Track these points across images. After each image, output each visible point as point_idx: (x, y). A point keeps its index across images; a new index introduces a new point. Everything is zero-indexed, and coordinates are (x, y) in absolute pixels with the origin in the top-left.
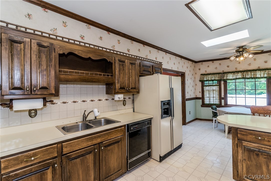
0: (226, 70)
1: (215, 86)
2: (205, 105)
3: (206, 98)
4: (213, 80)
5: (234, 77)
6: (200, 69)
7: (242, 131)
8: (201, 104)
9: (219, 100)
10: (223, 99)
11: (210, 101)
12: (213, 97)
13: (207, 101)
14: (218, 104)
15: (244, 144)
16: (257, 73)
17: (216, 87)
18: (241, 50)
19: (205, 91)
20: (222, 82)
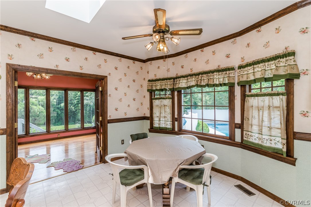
0: (181, 72)
2: (153, 129)
3: (155, 119)
6: (148, 72)
8: (149, 128)
9: (172, 122)
10: (176, 120)
11: (159, 124)
12: (165, 117)
14: (171, 128)
16: (215, 77)
17: (168, 100)
19: (154, 107)
20: (175, 93)
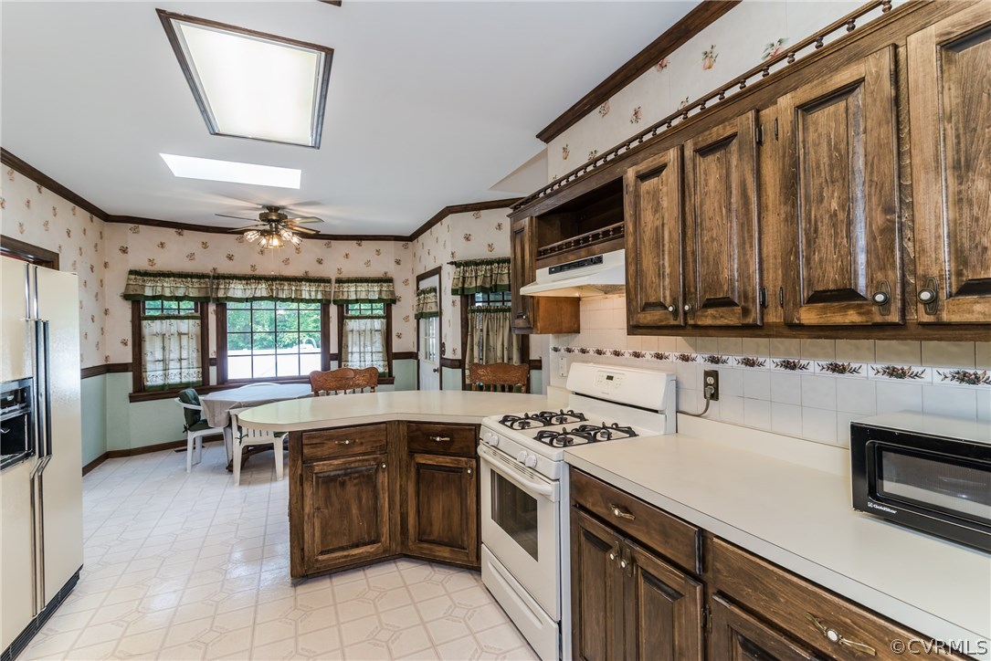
0: (225, 267)
1: (186, 321)
2: (145, 391)
3: (149, 366)
4: (179, 299)
5: (248, 294)
6: (124, 250)
7: (313, 437)
8: (131, 391)
9: (200, 370)
10: (213, 362)
11: (166, 376)
12: (180, 360)
13: (154, 377)
14: (198, 382)
15: (317, 469)
16: (304, 288)
17: (191, 322)
18: (274, 218)
19: (147, 338)
20: (212, 308)
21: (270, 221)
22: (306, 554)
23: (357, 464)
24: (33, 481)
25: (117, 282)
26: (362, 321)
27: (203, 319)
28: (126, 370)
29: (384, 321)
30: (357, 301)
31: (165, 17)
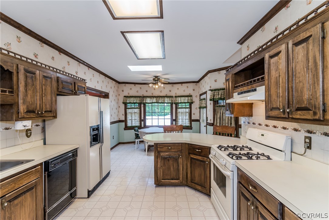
0: (146, 94)
1: (136, 109)
2: (127, 128)
3: (128, 121)
4: (135, 103)
5: (151, 102)
6: (123, 91)
7: (161, 145)
8: (124, 127)
9: (140, 123)
10: (143, 120)
11: (132, 124)
12: (135, 119)
13: (129, 124)
14: (139, 126)
15: (161, 155)
16: (165, 99)
17: (137, 109)
18: (156, 79)
19: (128, 114)
20: (142, 105)
21: (155, 80)
22: (158, 179)
23: (173, 155)
24: (100, 149)
25: (121, 99)
26: (183, 109)
27: (140, 108)
28: (123, 122)
29: (189, 109)
30: (181, 103)
31: (123, 33)
